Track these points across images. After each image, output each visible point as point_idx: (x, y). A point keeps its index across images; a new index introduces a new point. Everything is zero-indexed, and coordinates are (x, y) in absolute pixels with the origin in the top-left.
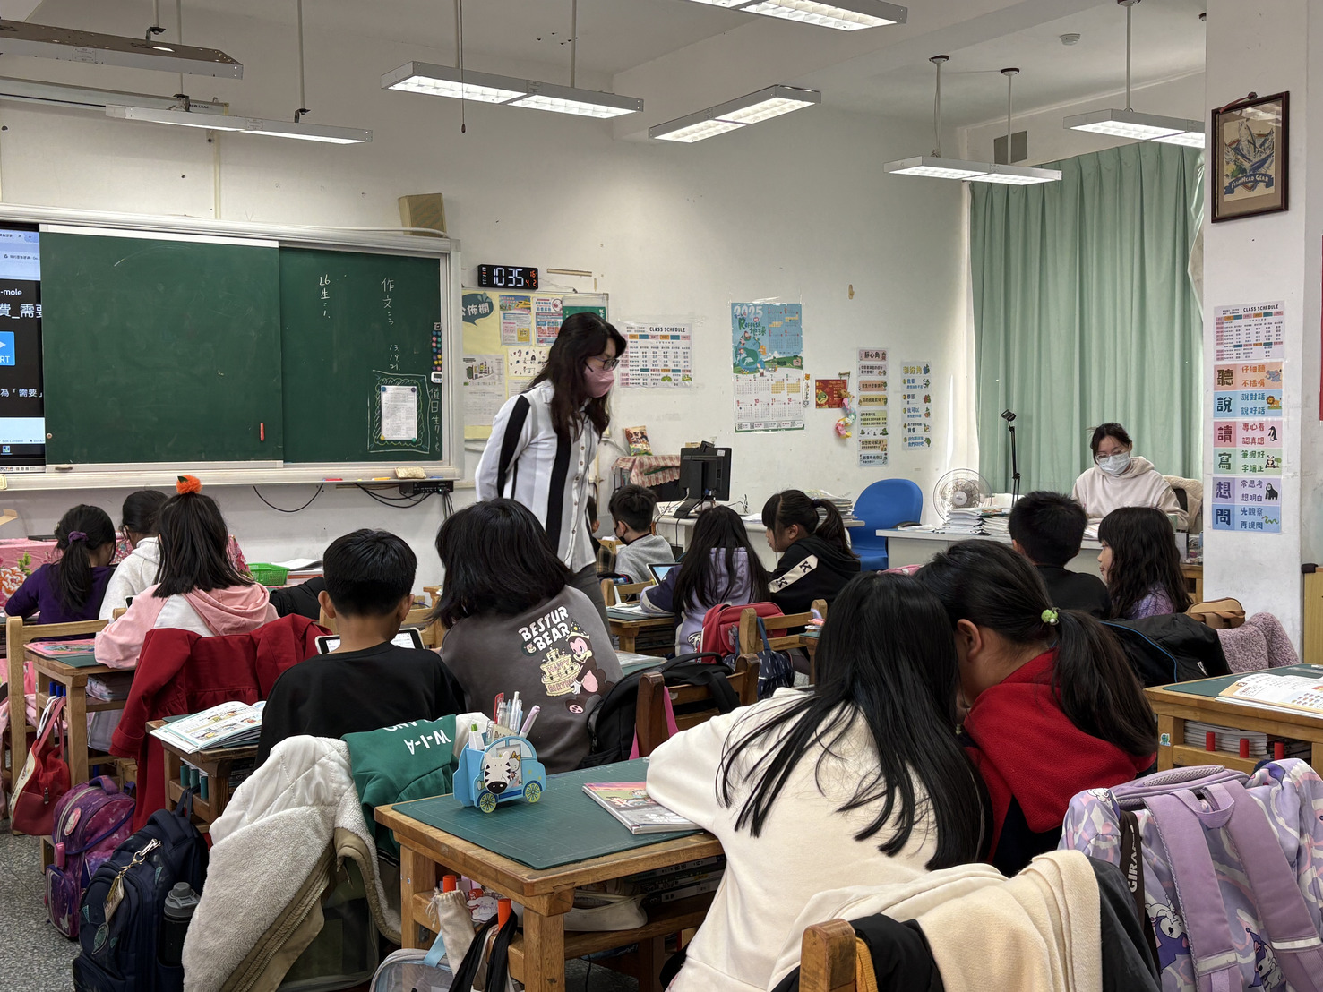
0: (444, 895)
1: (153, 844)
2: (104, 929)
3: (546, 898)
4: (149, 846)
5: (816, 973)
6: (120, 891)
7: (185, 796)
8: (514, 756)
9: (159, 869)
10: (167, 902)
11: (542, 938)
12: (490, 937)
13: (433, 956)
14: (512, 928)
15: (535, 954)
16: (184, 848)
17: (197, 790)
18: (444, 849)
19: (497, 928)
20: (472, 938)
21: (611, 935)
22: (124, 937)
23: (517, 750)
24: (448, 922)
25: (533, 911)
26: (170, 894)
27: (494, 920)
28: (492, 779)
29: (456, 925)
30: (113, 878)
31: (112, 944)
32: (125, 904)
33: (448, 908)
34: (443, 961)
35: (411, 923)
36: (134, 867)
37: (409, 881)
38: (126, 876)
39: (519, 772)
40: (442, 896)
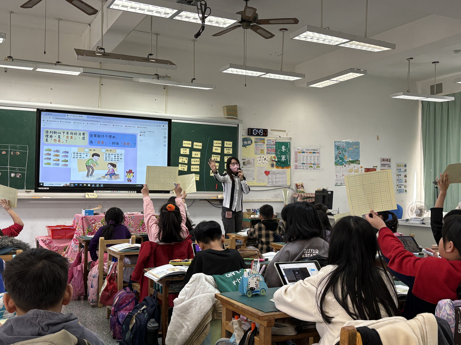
0: (235, 320)
1: (145, 307)
2: (129, 332)
3: (266, 321)
4: (143, 307)
5: (344, 341)
6: (134, 321)
7: (155, 292)
8: (257, 280)
9: (146, 314)
10: (148, 325)
11: (265, 334)
12: (249, 334)
13: (232, 340)
14: (256, 332)
15: (263, 339)
16: (154, 308)
17: (158, 290)
18: (236, 306)
19: (251, 331)
20: (243, 334)
21: (286, 336)
22: (135, 335)
23: (258, 278)
24: (236, 329)
25: (262, 326)
26: (149, 322)
27: (250, 329)
28: (251, 286)
29: (238, 330)
30: (132, 316)
31: (131, 337)
32: (135, 325)
33: (236, 324)
34: (235, 341)
35: (225, 330)
36: (139, 314)
37: (225, 317)
38: (136, 316)
39: (259, 285)
40: (235, 321)
